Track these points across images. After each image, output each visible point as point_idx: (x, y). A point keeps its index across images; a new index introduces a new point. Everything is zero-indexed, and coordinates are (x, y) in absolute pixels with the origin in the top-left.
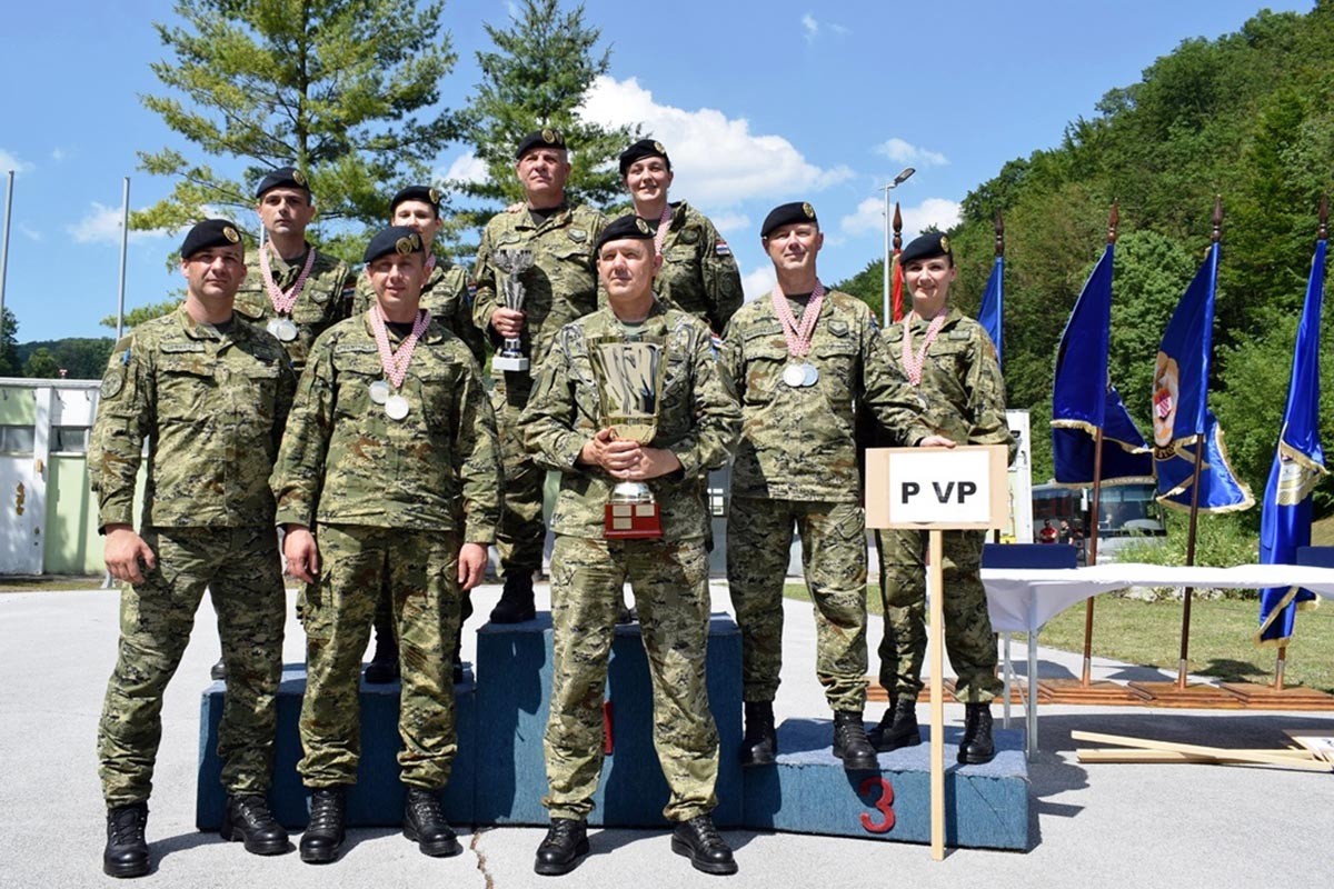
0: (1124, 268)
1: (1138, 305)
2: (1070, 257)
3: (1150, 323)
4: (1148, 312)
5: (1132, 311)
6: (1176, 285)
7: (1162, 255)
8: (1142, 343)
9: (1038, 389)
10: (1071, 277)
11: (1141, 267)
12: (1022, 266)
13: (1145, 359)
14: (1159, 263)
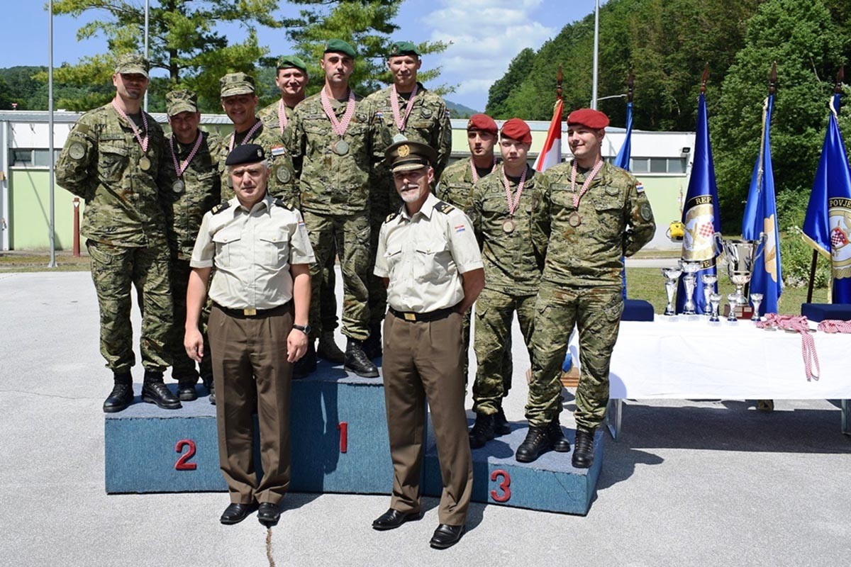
0: (778, 18)
1: (786, 46)
2: (743, 8)
3: (795, 60)
4: (793, 52)
5: (781, 52)
6: (815, 31)
7: (808, 8)
8: (788, 74)
9: (712, 107)
10: (741, 24)
11: (790, 19)
12: (706, 15)
13: (788, 87)
14: (804, 16)
